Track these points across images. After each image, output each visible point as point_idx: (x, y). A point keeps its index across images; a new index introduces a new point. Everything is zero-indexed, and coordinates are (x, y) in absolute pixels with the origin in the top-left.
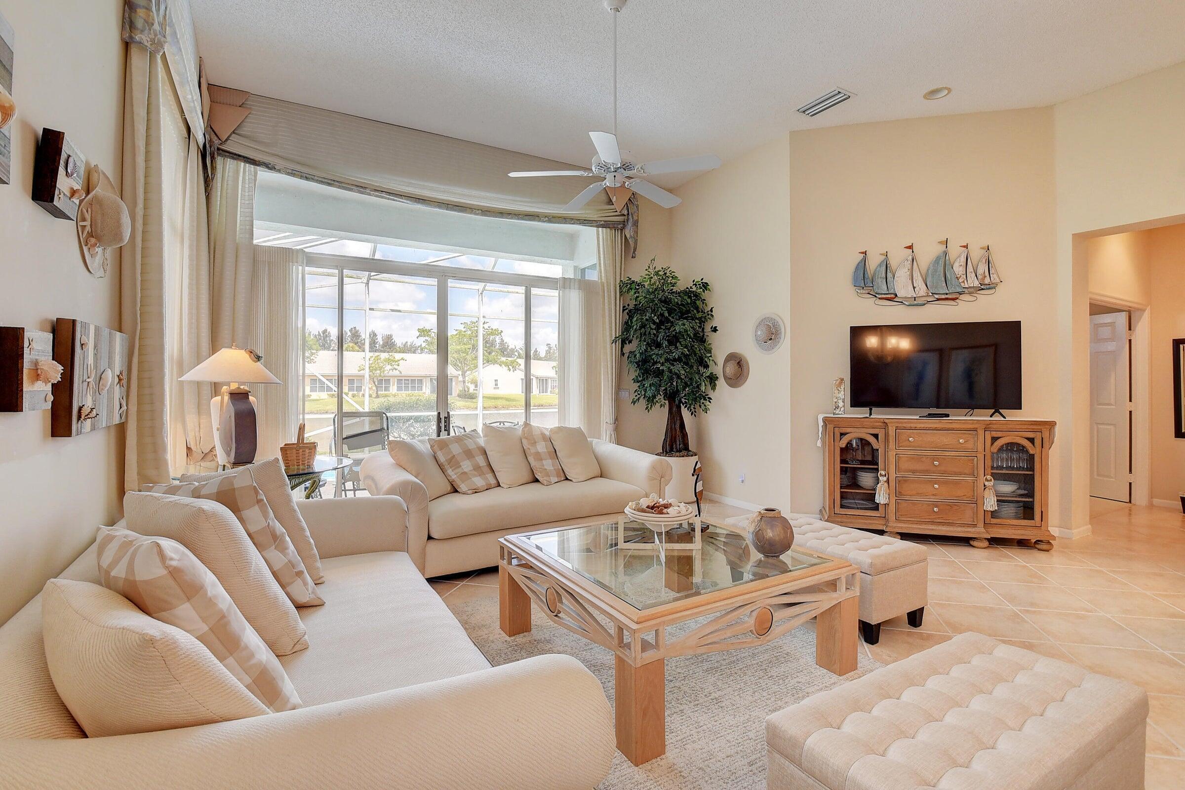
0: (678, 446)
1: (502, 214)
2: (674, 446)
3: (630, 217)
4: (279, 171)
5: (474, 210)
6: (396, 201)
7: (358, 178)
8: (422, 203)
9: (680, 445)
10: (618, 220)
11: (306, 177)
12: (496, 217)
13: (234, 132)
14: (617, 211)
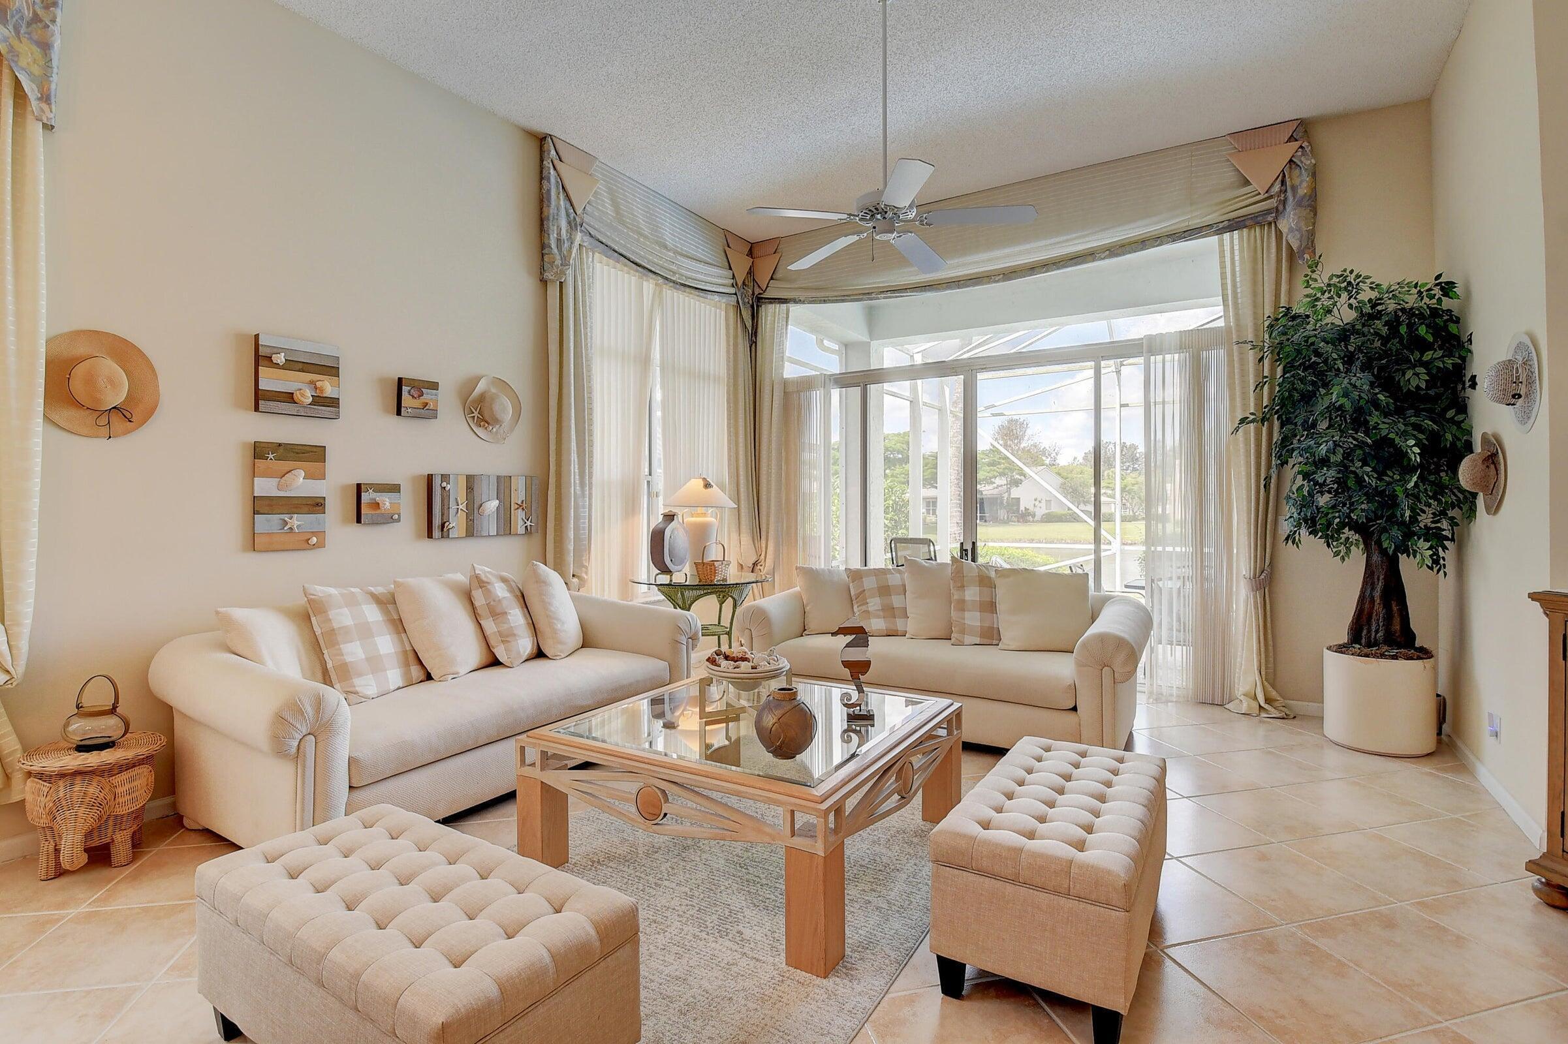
0: (1373, 634)
1: (1032, 269)
2: (1365, 632)
3: (1289, 194)
4: (803, 302)
5: (993, 277)
6: (904, 296)
7: (869, 284)
8: (929, 291)
9: (1377, 632)
10: (1267, 207)
11: (824, 301)
12: (1025, 277)
13: (772, 278)
14: (1260, 194)
